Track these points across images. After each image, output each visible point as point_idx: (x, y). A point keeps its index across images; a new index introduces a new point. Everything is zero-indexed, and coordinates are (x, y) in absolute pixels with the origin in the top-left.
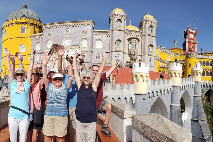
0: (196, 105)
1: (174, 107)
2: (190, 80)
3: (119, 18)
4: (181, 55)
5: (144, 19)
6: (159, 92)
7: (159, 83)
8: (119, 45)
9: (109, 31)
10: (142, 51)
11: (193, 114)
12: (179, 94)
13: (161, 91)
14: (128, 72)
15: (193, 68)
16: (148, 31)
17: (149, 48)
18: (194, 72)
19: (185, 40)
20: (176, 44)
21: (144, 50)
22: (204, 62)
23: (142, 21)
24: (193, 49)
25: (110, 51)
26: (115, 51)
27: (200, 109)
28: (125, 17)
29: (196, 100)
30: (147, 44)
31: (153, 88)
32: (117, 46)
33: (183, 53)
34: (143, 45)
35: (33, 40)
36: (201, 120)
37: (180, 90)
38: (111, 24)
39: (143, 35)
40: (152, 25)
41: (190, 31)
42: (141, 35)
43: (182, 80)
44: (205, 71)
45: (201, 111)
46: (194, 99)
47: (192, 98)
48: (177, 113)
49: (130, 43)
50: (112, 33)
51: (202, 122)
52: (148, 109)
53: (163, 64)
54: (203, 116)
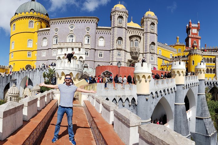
0: (200, 103)
1: (179, 106)
2: (194, 78)
3: (121, 15)
4: (184, 51)
5: (146, 16)
6: (162, 91)
7: (163, 83)
8: (120, 43)
9: (110, 28)
10: (143, 49)
11: (197, 112)
12: (183, 93)
13: (164, 91)
14: (130, 71)
15: (196, 66)
16: (150, 28)
17: (151, 46)
18: (197, 70)
19: (188, 35)
20: (178, 40)
21: (146, 48)
22: (208, 59)
23: (144, 18)
24: (197, 45)
25: (111, 49)
26: (116, 49)
27: (204, 106)
28: (127, 14)
29: (200, 98)
30: (149, 42)
31: (157, 88)
32: (119, 44)
33: (186, 49)
34: (145, 42)
35: (40, 35)
36: (205, 118)
37: (184, 88)
38: (112, 20)
39: (145, 32)
40: (154, 22)
41: (193, 25)
42: (143, 33)
43: (186, 78)
44: (208, 68)
45: (205, 109)
46: (198, 98)
47: (196, 96)
48: (181, 112)
49: (132, 41)
50: (113, 30)
51: (207, 119)
52: (152, 109)
53: (166, 62)
54: (207, 114)
